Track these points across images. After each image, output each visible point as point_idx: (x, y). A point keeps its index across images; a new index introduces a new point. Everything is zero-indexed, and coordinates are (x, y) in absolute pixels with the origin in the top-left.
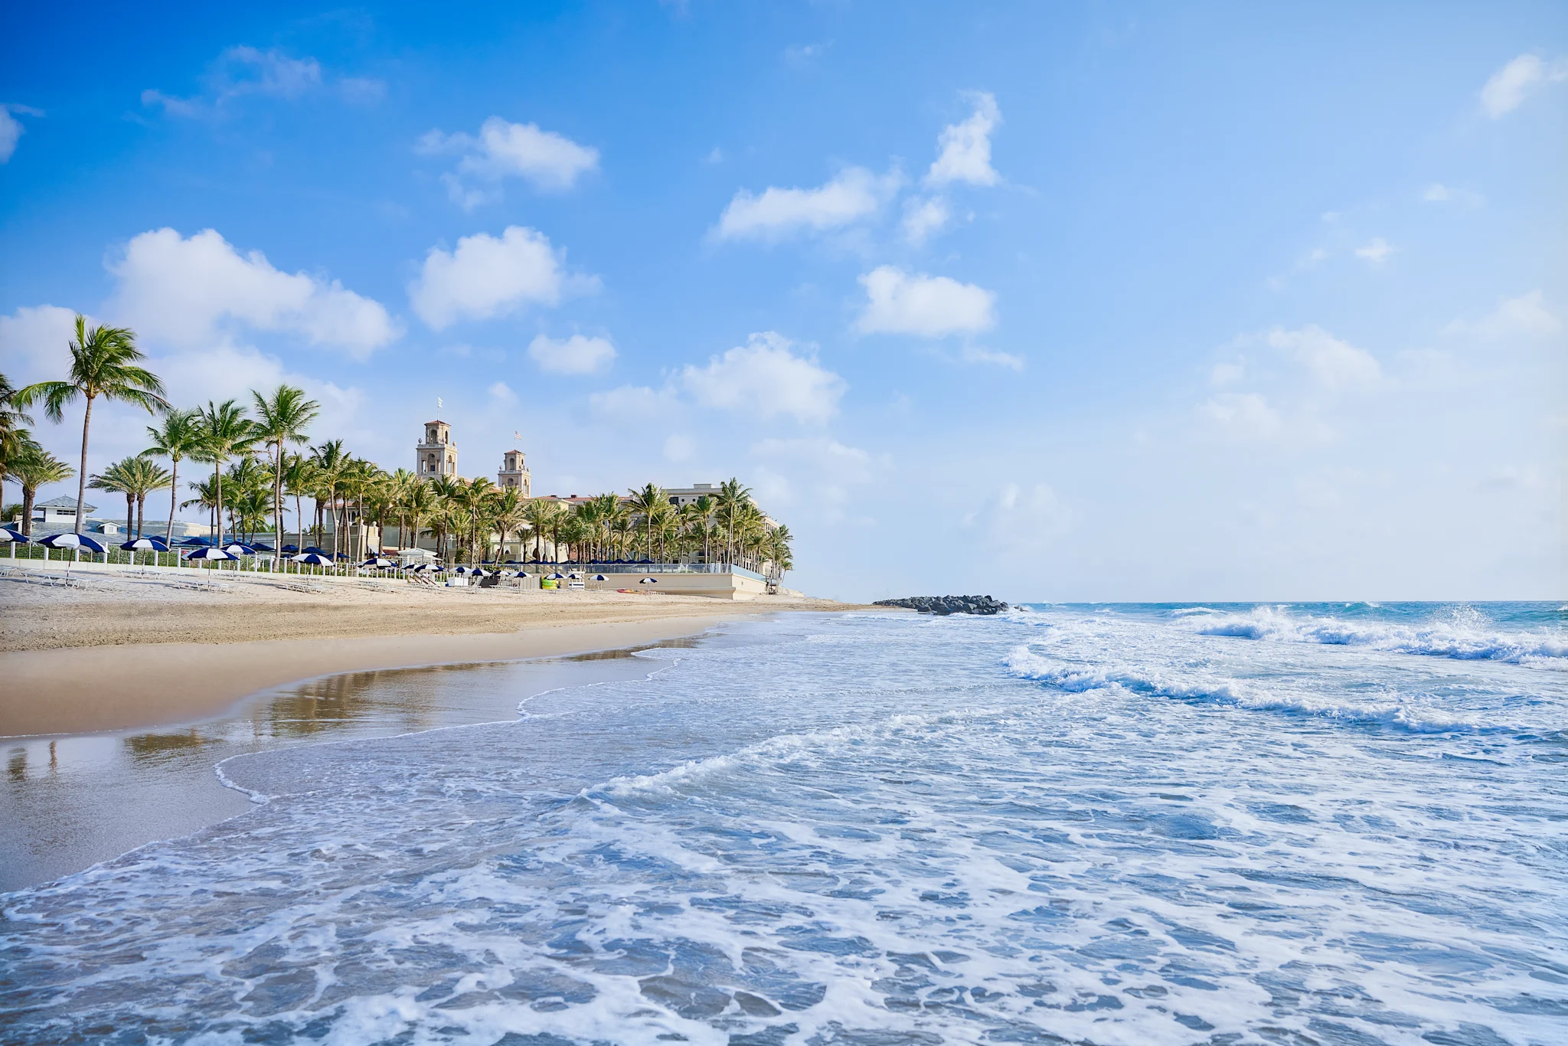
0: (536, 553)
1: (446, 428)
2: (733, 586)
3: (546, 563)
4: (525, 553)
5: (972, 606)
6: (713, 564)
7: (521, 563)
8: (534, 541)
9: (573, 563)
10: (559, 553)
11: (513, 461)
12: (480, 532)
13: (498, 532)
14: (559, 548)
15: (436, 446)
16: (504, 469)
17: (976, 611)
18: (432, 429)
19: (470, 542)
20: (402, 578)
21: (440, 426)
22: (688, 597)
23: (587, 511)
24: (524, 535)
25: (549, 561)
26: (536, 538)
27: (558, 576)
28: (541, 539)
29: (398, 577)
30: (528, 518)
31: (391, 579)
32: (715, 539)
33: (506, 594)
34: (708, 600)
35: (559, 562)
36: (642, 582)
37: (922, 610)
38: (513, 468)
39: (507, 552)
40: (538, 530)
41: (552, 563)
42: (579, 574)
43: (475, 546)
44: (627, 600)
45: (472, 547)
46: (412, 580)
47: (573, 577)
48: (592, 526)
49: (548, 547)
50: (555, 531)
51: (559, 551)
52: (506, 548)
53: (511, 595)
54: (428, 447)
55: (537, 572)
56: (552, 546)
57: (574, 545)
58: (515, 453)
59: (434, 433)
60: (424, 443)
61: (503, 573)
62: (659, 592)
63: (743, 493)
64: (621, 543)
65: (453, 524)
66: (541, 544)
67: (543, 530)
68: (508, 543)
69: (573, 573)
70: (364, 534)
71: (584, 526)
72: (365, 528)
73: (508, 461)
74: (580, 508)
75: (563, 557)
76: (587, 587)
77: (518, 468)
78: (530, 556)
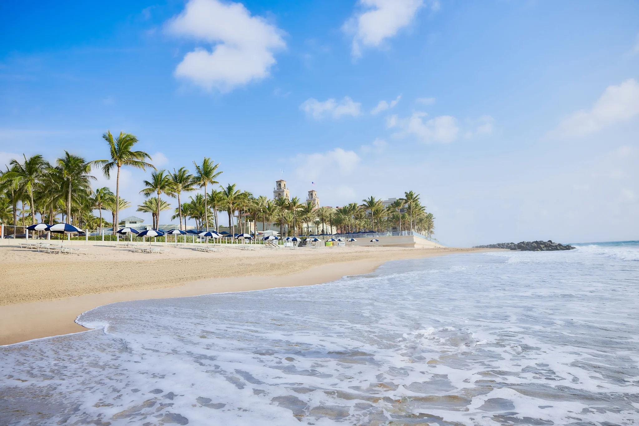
0: (323, 231)
1: (284, 183)
2: (414, 241)
3: (327, 234)
4: (318, 231)
5: (542, 246)
6: (404, 232)
7: (316, 235)
8: (321, 225)
9: (339, 234)
10: (333, 230)
11: (312, 194)
12: (297, 222)
13: (306, 223)
14: (332, 228)
15: (281, 190)
16: (308, 198)
17: (545, 249)
18: (279, 183)
19: (293, 227)
20: (263, 244)
21: (282, 182)
22: (394, 247)
23: (344, 211)
24: (317, 223)
25: (329, 234)
26: (322, 224)
27: (333, 240)
28: (324, 224)
29: (261, 244)
30: (318, 216)
31: (258, 245)
32: (404, 219)
33: (309, 249)
34: (404, 248)
35: (333, 234)
36: (371, 241)
37: (512, 249)
38: (312, 198)
39: (310, 231)
40: (323, 220)
41: (330, 234)
42: (342, 239)
43: (295, 228)
44: (365, 250)
45: (294, 229)
46: (267, 245)
47: (339, 240)
48: (347, 217)
49: (327, 228)
50: (330, 220)
51: (332, 229)
52: (310, 229)
53: (311, 249)
54: (278, 191)
55: (323, 239)
56: (329, 227)
57: (339, 227)
58: (313, 191)
59: (280, 185)
60: (276, 189)
61: (308, 240)
62: (380, 246)
63: (416, 197)
64: (359, 225)
65: (286, 219)
66: (325, 227)
67: (325, 220)
68: (311, 227)
69: (340, 238)
70: (249, 226)
71: (343, 217)
72: (249, 223)
73: (310, 194)
74: (340, 210)
75: (335, 232)
76: (346, 245)
77: (314, 198)
78: (320, 232)
